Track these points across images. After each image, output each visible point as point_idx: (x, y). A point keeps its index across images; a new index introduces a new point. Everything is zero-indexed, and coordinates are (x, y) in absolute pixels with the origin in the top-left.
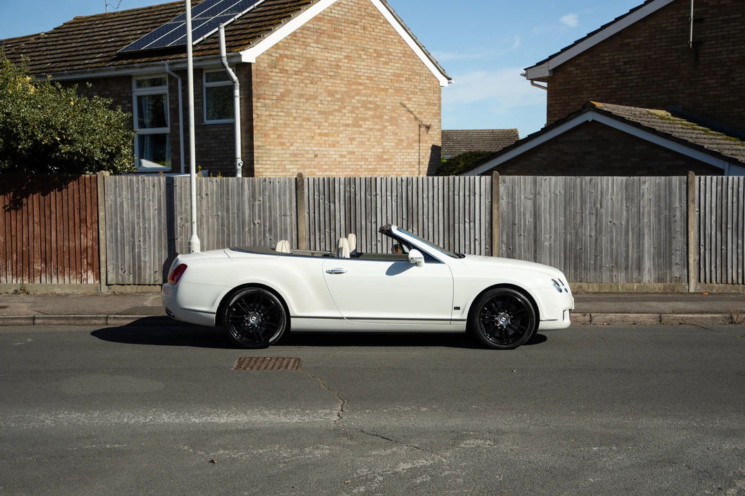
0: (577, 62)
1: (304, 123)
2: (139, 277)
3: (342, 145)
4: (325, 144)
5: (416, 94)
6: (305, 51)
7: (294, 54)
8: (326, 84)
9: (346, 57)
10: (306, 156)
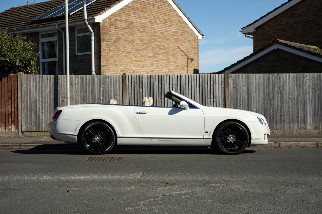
0: (269, 24)
1: (128, 55)
2: (39, 128)
3: (147, 67)
4: (139, 66)
5: (185, 42)
6: (128, 18)
7: (122, 19)
8: (139, 35)
9: (150, 22)
10: (129, 71)
